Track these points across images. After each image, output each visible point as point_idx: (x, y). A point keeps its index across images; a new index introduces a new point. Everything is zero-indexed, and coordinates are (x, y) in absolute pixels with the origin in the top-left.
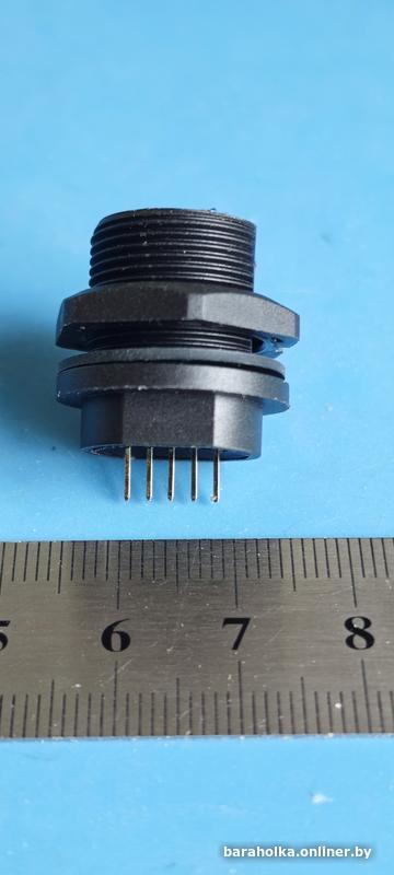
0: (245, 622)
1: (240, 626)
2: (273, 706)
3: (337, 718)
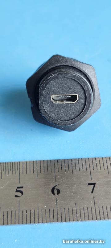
0: (94, 184)
1: (93, 186)
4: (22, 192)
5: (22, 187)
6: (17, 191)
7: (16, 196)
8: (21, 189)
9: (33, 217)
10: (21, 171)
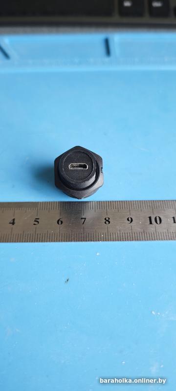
0: (85, 219)
1: (84, 220)
2: (90, 236)
3: (102, 238)
4: (38, 222)
5: (38, 219)
6: (35, 221)
7: (34, 224)
8: (37, 220)
9: (44, 238)
10: (39, 208)
